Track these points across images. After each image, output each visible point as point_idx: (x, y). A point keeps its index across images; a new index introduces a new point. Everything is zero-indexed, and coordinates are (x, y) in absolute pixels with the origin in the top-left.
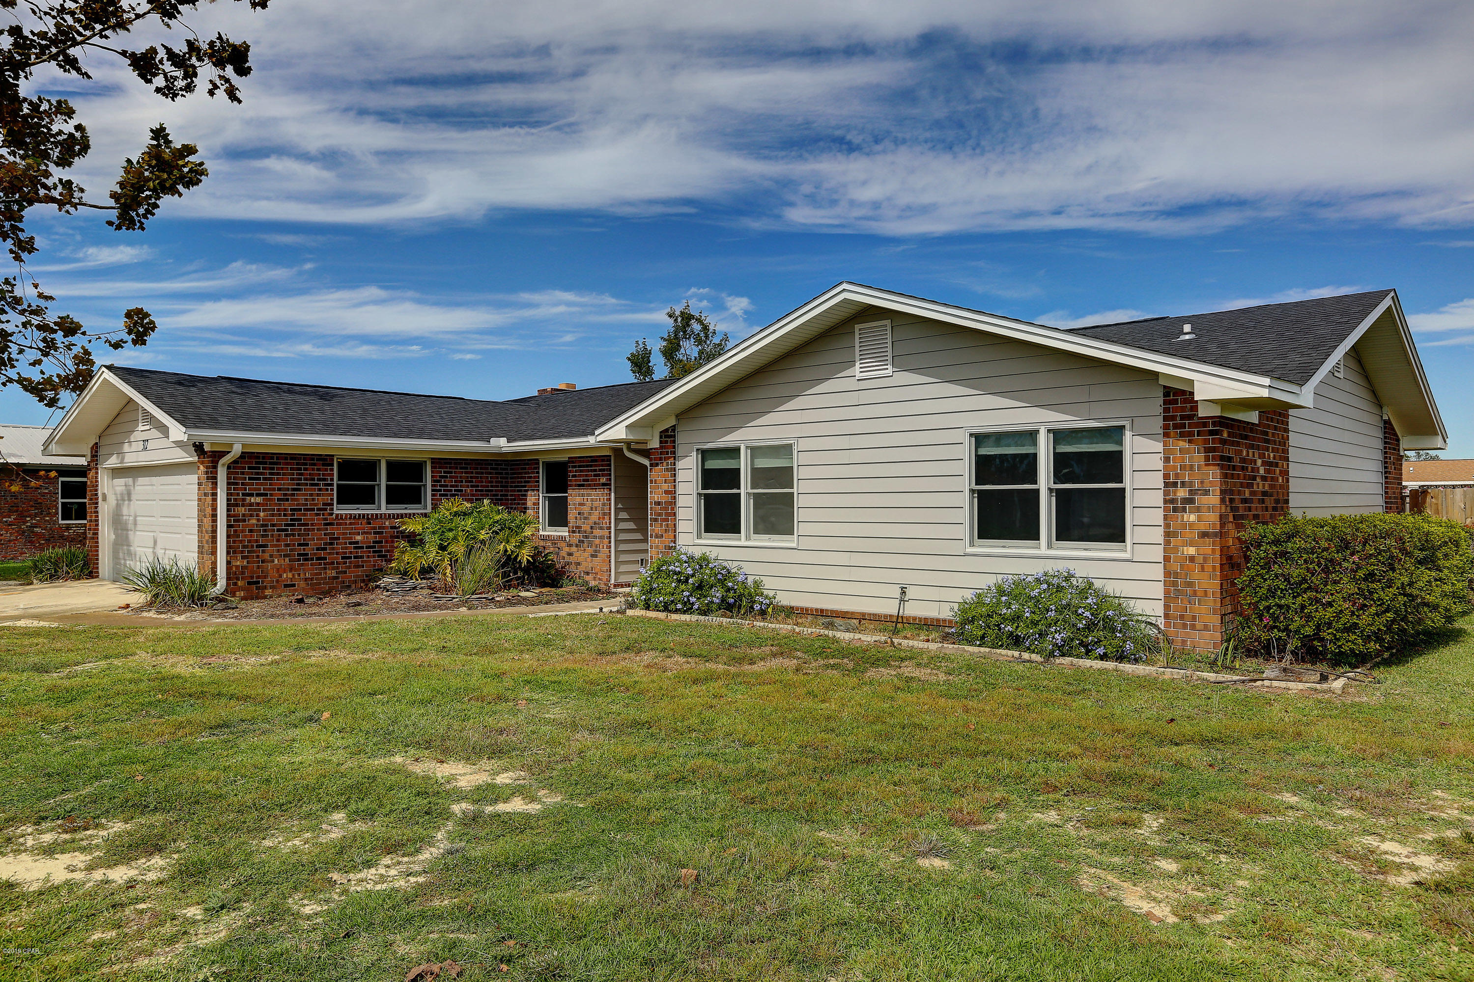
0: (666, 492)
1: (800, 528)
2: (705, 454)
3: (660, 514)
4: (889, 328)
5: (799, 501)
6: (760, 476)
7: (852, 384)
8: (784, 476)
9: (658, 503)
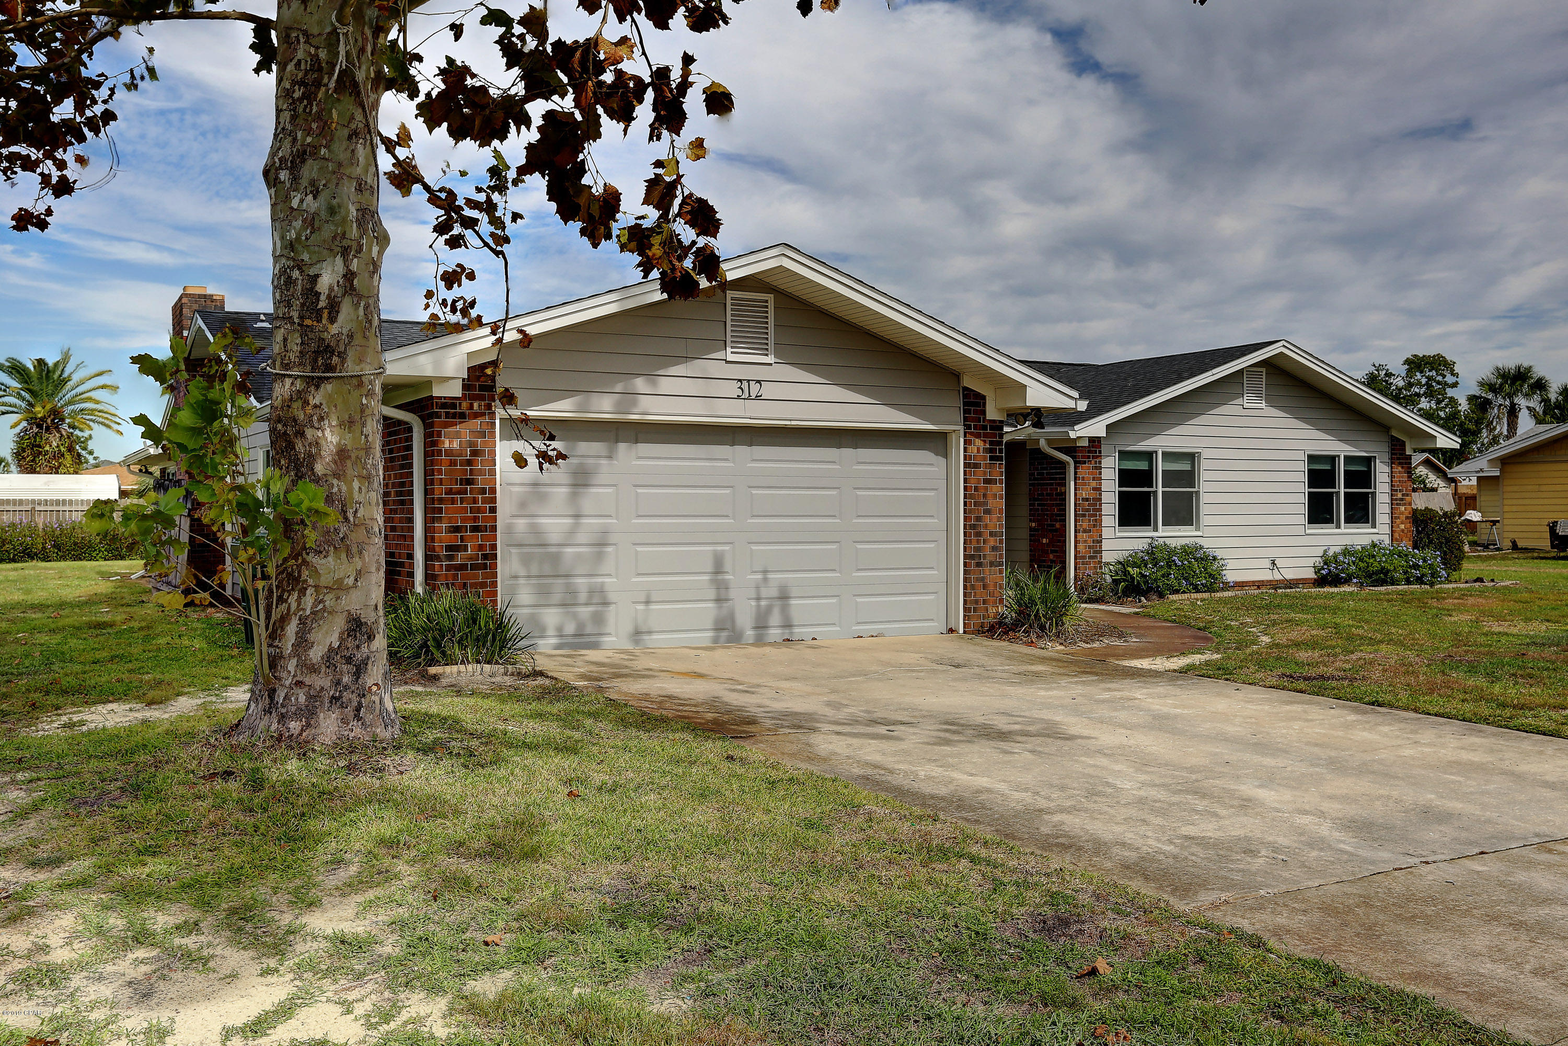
0: (1094, 489)
1: (1205, 520)
2: (1124, 455)
3: (1088, 510)
4: (1264, 374)
5: (1204, 498)
6: (1171, 478)
7: (1237, 410)
8: (1189, 478)
9: (1087, 500)
